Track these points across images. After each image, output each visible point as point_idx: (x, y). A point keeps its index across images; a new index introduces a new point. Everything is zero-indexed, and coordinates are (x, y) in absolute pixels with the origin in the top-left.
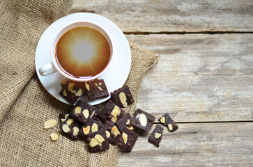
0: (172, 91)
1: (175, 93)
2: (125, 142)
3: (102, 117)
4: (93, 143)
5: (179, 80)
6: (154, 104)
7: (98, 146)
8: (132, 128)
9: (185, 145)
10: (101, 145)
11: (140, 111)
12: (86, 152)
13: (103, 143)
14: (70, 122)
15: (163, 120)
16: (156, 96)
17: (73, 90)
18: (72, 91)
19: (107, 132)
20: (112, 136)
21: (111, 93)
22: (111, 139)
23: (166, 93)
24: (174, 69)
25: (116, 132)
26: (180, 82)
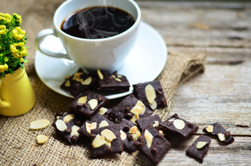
0: (225, 101)
1: (229, 104)
2: (149, 145)
3: (118, 114)
4: (98, 142)
5: (234, 90)
6: (198, 114)
7: (104, 146)
8: (161, 132)
9: (245, 162)
10: (109, 145)
11: (175, 117)
12: (86, 159)
13: (113, 142)
14: (68, 118)
15: (210, 129)
16: (201, 105)
17: (81, 78)
18: (78, 80)
19: (121, 132)
20: (130, 138)
21: (134, 86)
22: (127, 143)
23: (217, 102)
24: (228, 79)
25: (136, 134)
26: (236, 92)
